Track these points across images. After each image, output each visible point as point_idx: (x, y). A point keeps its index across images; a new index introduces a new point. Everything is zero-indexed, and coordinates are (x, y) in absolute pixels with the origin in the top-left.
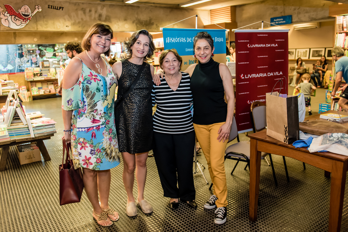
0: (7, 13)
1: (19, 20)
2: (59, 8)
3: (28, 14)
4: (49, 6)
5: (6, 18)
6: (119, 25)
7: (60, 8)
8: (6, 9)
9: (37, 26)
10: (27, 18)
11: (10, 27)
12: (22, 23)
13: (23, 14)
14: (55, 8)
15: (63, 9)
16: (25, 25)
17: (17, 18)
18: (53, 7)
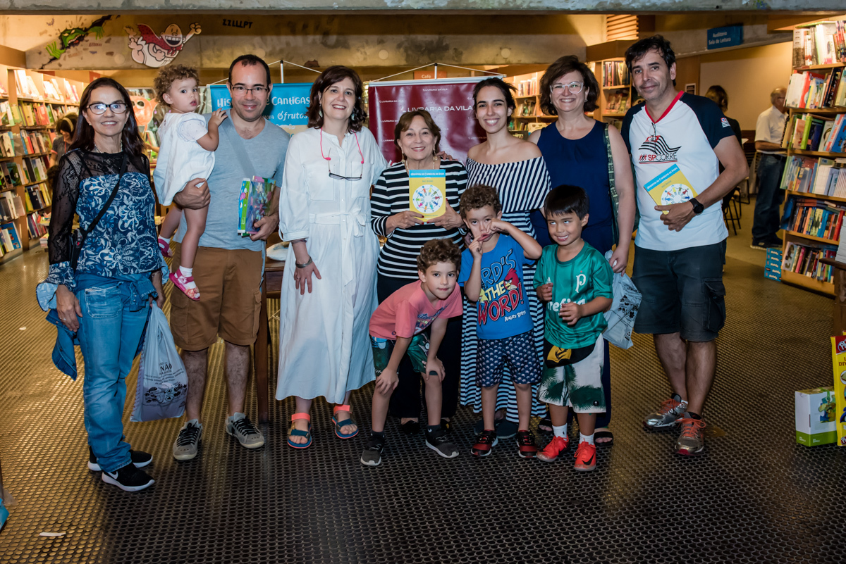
0: (142, 40)
1: (161, 52)
2: (243, 25)
3: (177, 39)
4: (225, 20)
5: (140, 48)
6: (366, 53)
7: (246, 23)
8: (140, 33)
9: (201, 59)
10: (176, 47)
11: (147, 64)
12: (165, 57)
13: (168, 40)
14: (235, 24)
15: (252, 25)
16: (171, 59)
17: (158, 47)
18: (231, 23)
